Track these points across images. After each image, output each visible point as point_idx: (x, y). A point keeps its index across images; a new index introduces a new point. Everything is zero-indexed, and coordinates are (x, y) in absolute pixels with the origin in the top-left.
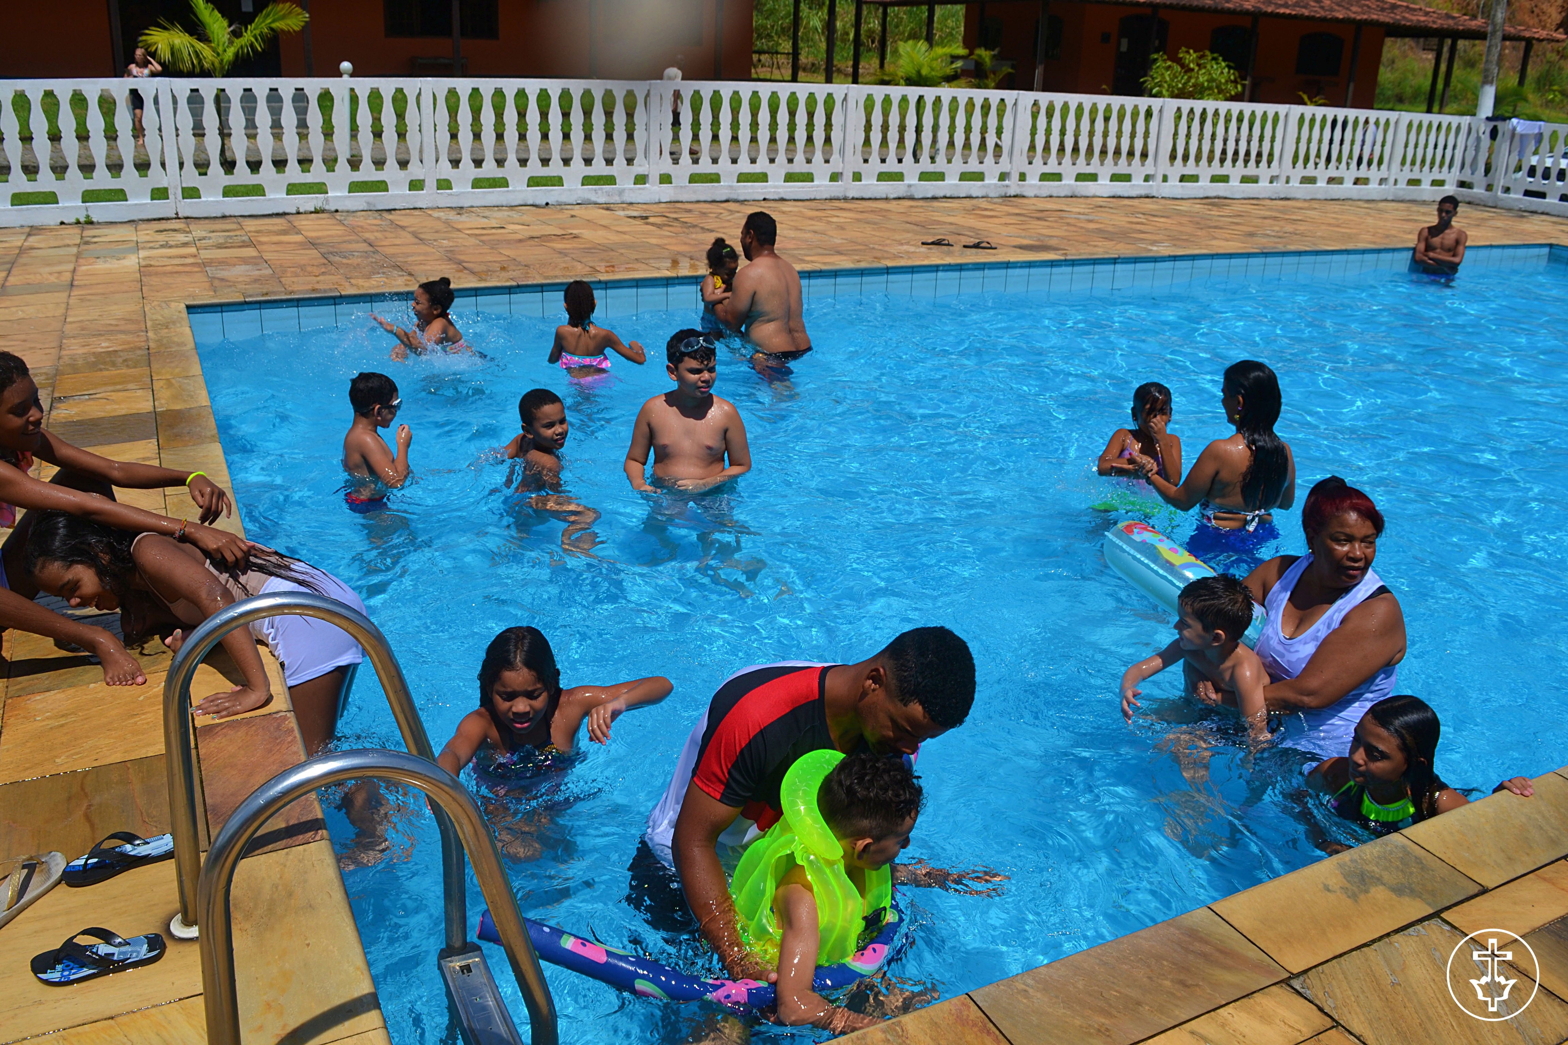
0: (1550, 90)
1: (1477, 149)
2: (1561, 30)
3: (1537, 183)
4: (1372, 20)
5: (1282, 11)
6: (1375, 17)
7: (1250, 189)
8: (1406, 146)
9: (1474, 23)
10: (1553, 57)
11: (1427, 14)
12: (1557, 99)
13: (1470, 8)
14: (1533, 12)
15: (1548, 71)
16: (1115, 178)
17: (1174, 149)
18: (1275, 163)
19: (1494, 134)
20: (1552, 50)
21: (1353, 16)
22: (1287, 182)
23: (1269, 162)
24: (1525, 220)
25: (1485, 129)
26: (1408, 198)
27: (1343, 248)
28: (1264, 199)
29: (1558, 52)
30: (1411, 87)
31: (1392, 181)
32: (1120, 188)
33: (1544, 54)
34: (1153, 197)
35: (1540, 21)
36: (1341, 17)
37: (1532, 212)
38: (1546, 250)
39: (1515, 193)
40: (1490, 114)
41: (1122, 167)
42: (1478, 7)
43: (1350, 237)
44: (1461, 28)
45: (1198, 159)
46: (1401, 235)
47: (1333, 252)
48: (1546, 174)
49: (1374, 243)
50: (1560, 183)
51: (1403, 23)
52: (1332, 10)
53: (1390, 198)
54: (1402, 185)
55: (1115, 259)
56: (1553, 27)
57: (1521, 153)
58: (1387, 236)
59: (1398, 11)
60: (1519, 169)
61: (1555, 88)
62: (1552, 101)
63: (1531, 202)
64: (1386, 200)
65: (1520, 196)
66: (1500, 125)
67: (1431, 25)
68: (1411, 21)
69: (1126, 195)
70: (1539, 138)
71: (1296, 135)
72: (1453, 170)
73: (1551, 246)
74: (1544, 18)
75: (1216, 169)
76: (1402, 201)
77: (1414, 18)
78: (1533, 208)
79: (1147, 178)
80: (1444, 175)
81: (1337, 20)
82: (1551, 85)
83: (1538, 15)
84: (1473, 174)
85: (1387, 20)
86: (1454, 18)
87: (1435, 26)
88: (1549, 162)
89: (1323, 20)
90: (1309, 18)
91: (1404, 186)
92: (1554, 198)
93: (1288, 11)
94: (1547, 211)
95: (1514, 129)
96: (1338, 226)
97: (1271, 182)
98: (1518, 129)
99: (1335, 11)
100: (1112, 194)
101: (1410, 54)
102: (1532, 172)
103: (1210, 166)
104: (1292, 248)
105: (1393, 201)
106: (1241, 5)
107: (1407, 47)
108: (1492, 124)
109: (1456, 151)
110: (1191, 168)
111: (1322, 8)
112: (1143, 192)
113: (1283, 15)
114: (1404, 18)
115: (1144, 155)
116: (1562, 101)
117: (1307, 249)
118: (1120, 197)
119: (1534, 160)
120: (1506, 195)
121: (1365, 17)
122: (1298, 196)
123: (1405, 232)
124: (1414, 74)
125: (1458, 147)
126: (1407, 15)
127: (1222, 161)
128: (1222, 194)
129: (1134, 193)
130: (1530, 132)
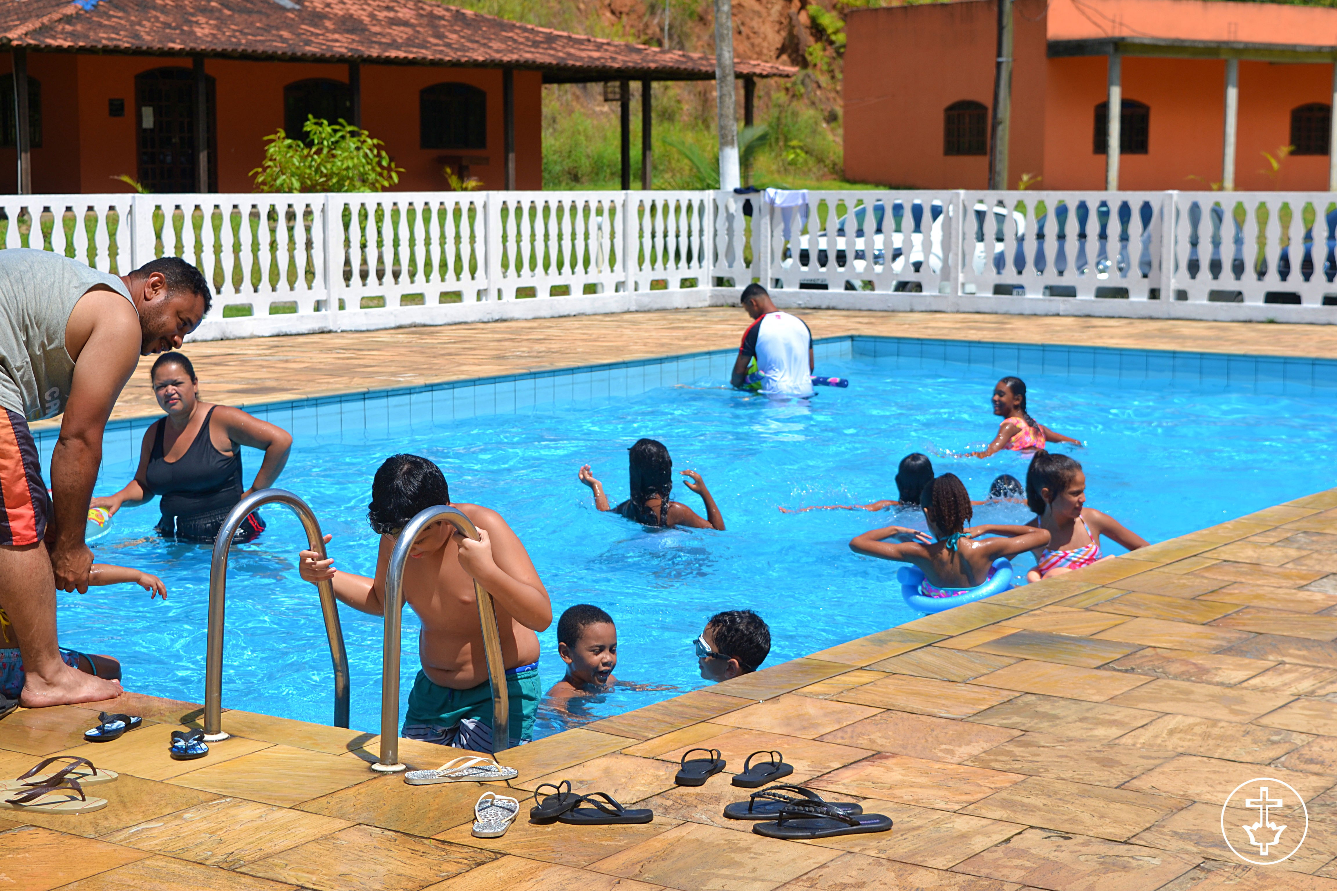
0: (787, 147)
1: (730, 232)
2: (784, 57)
3: (813, 271)
4: (526, 62)
5: (393, 54)
6: (528, 56)
7: (452, 311)
8: (641, 236)
9: (668, 57)
10: (782, 97)
11: (599, 47)
12: (801, 160)
13: (650, 32)
14: (740, 33)
15: (779, 119)
16: (275, 309)
17: (347, 262)
18: (480, 272)
19: (748, 209)
20: (778, 88)
21: (497, 56)
22: (500, 297)
23: (473, 271)
24: (810, 317)
25: (736, 206)
26: (656, 306)
27: (620, 359)
28: (473, 323)
29: (787, 89)
30: (588, 157)
31: (631, 285)
32: (285, 322)
33: (768, 94)
34: (330, 332)
35: (753, 45)
36: (481, 58)
37: (814, 308)
38: (848, 344)
39: (789, 286)
40: (738, 185)
41: (283, 294)
42: (662, 30)
43: (619, 350)
44: (653, 65)
45: (380, 275)
46: (676, 342)
47: (610, 366)
48: (823, 259)
49: (652, 352)
50: (841, 270)
51: (570, 62)
52: (463, 49)
53: (633, 308)
54: (645, 288)
55: (364, 394)
56: (773, 54)
57: (787, 234)
58: (662, 345)
59: (558, 44)
60: (786, 254)
61: (794, 143)
62: (793, 163)
63: (810, 296)
64: (628, 312)
65: (797, 289)
66: (752, 197)
67: (609, 63)
68: (581, 59)
69: (294, 331)
70: (806, 211)
71: (501, 233)
72: (705, 263)
73: (852, 338)
74: (757, 41)
75: (405, 286)
76: (649, 311)
77: (584, 54)
78: (815, 303)
79: (318, 306)
80: (693, 271)
81: (476, 64)
82: (787, 140)
83: (748, 38)
84: (730, 266)
85: (547, 60)
86: (639, 51)
87: (616, 65)
88: (823, 244)
89: (456, 64)
90: (433, 63)
91: (648, 291)
92: (839, 286)
93: (402, 55)
94: (832, 304)
95: (772, 202)
96: (595, 341)
97: (479, 298)
98: (778, 201)
99: (469, 49)
100: (275, 332)
101: (577, 106)
102: (804, 257)
103: (397, 282)
104: (563, 365)
105: (637, 311)
106: (330, 48)
107: (569, 96)
108: (744, 197)
109: (705, 238)
110: (373, 288)
111: (449, 45)
112: (316, 326)
113: (396, 62)
114: (569, 54)
115: (310, 273)
116: (806, 162)
117: (580, 364)
118: (286, 335)
119: (804, 243)
120: (778, 290)
121: (515, 57)
122: (516, 315)
123: (678, 339)
124: (588, 138)
125: (705, 233)
126: (572, 51)
127: (412, 275)
128: (419, 320)
129: (304, 328)
130: (792, 204)
